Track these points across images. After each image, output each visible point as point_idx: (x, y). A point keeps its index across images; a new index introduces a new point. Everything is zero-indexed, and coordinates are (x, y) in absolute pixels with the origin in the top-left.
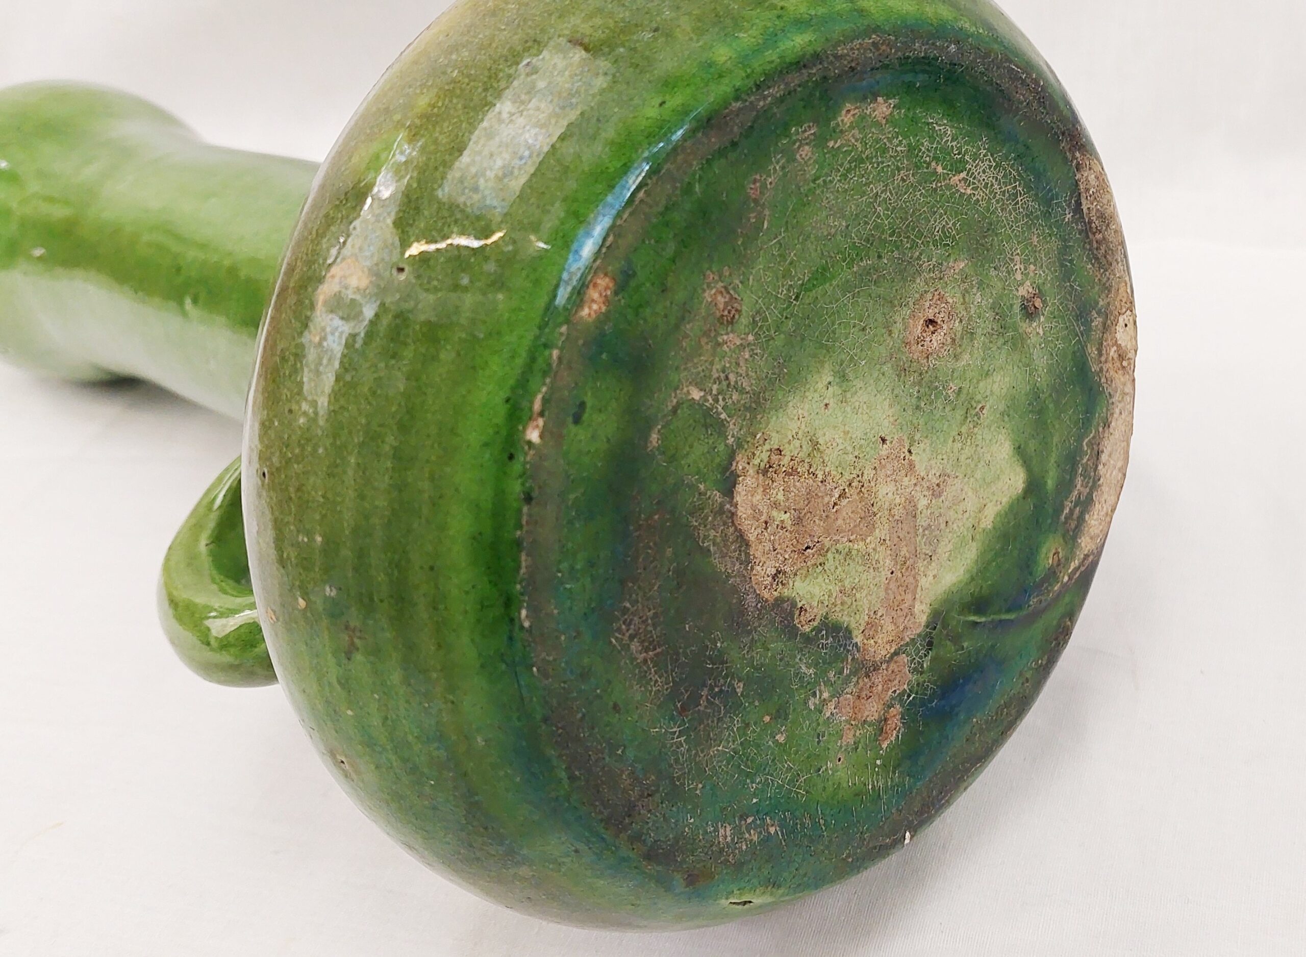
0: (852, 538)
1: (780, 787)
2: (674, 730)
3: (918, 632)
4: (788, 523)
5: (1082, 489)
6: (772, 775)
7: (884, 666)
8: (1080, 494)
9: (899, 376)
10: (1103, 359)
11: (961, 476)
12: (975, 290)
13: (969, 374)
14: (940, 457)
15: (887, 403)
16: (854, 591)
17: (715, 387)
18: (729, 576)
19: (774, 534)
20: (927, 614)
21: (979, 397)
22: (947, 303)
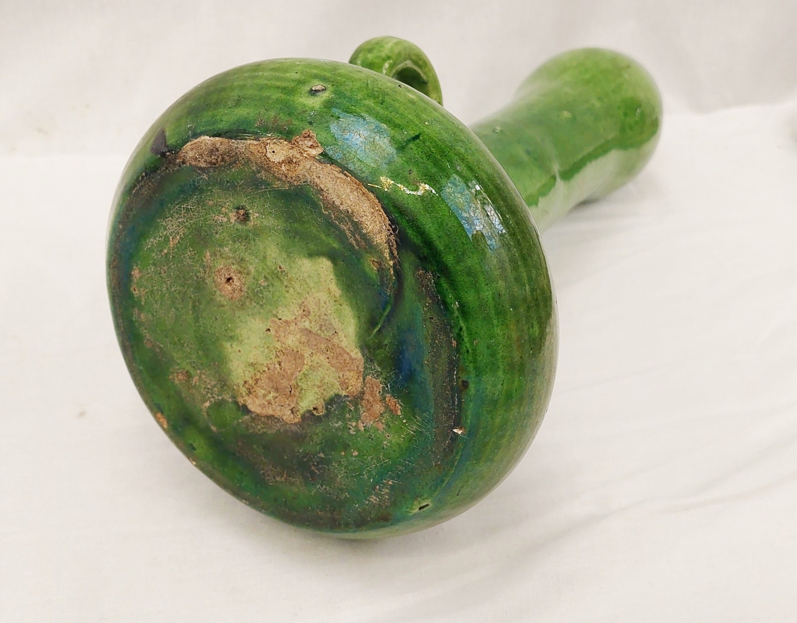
0: (299, 370)
1: (376, 467)
2: (318, 487)
3: (363, 362)
4: (276, 395)
5: (348, 226)
6: (368, 467)
7: (365, 389)
8: (349, 230)
9: (244, 309)
10: (284, 179)
11: (307, 295)
12: (222, 250)
13: (260, 269)
14: (291, 303)
15: (253, 321)
16: (323, 382)
17: (209, 395)
18: (279, 430)
19: (276, 403)
20: (359, 352)
21: (274, 268)
22: (222, 269)
